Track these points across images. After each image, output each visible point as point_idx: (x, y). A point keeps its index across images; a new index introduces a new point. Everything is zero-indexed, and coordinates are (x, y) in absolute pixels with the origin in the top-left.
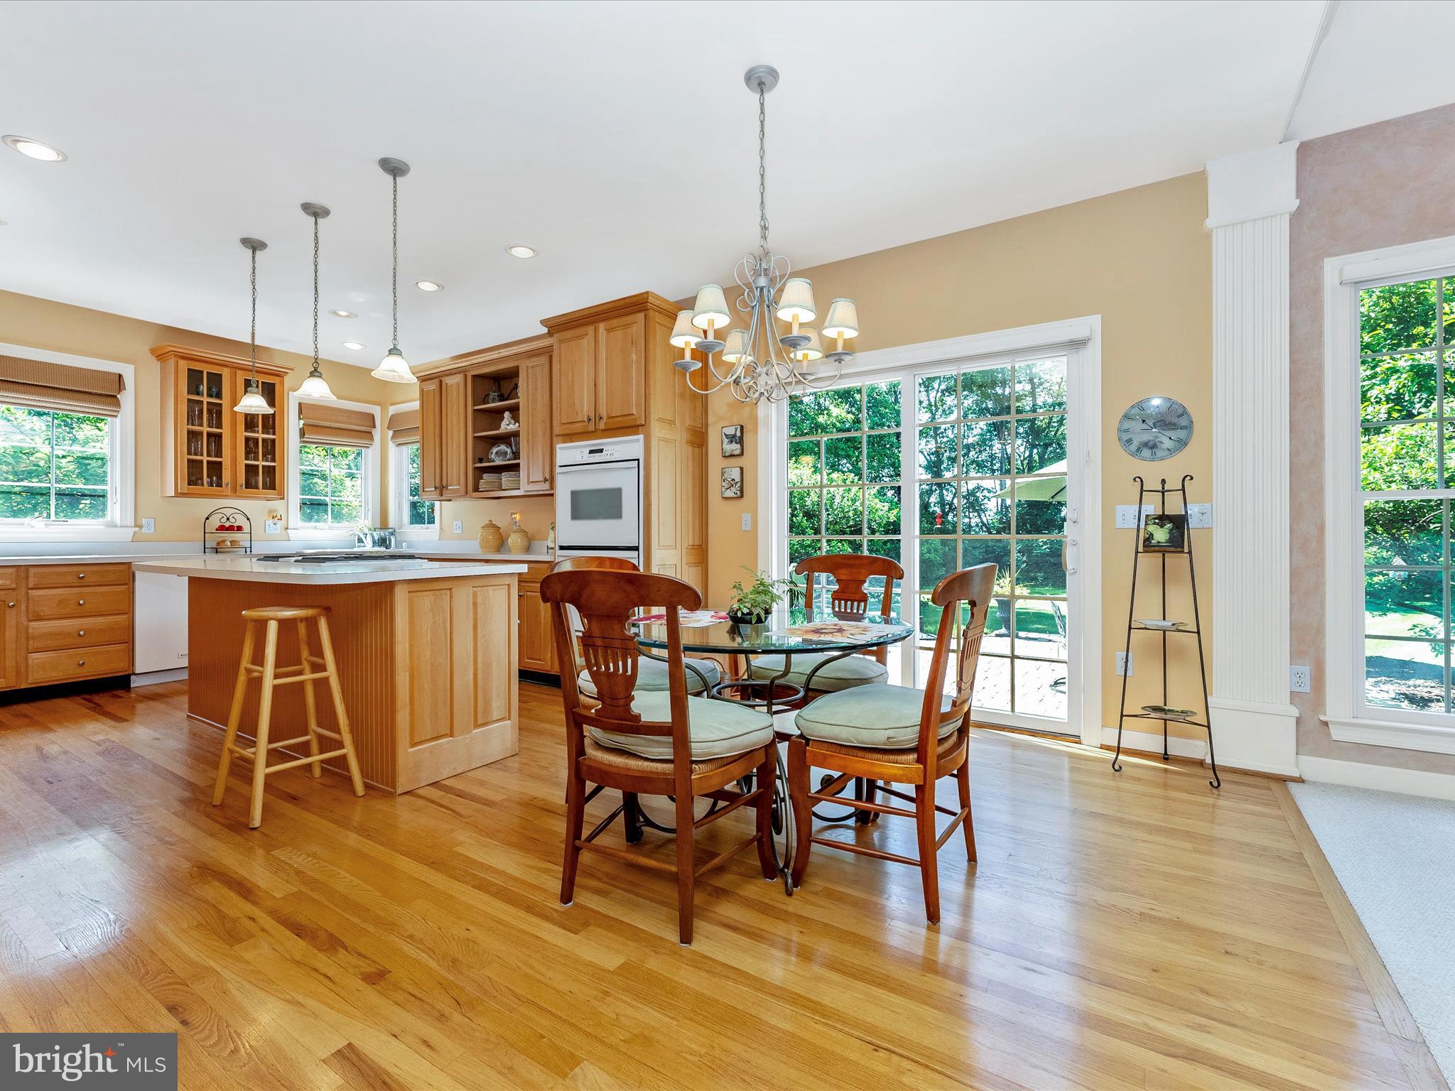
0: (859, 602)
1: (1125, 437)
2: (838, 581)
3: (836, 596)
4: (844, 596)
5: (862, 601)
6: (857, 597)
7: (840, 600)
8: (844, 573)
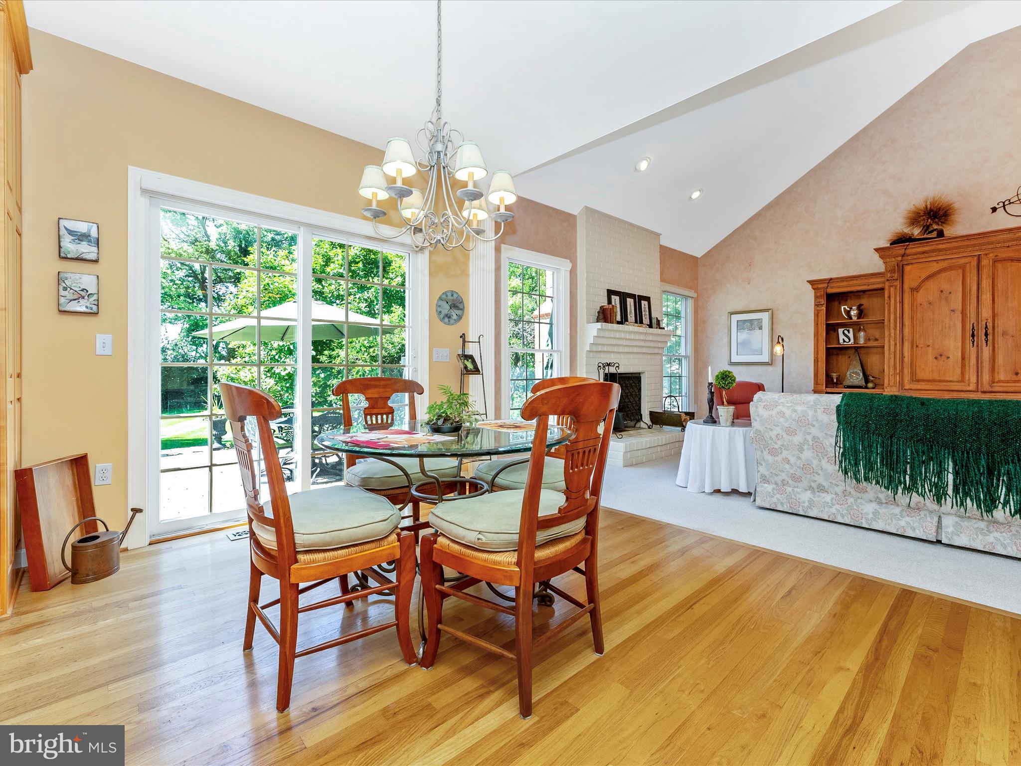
0: (387, 414)
1: (439, 310)
2: (367, 399)
3: (367, 412)
4: (375, 411)
5: (390, 413)
6: (386, 410)
7: (371, 415)
8: (373, 393)
